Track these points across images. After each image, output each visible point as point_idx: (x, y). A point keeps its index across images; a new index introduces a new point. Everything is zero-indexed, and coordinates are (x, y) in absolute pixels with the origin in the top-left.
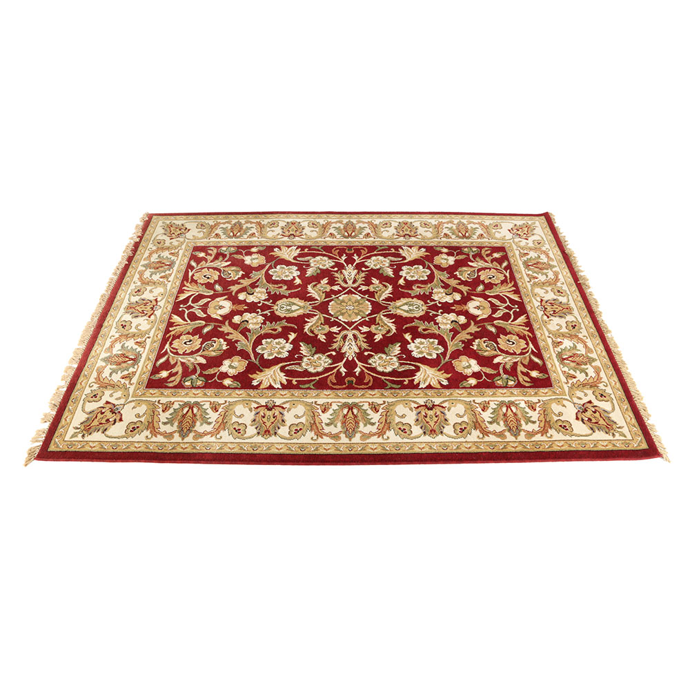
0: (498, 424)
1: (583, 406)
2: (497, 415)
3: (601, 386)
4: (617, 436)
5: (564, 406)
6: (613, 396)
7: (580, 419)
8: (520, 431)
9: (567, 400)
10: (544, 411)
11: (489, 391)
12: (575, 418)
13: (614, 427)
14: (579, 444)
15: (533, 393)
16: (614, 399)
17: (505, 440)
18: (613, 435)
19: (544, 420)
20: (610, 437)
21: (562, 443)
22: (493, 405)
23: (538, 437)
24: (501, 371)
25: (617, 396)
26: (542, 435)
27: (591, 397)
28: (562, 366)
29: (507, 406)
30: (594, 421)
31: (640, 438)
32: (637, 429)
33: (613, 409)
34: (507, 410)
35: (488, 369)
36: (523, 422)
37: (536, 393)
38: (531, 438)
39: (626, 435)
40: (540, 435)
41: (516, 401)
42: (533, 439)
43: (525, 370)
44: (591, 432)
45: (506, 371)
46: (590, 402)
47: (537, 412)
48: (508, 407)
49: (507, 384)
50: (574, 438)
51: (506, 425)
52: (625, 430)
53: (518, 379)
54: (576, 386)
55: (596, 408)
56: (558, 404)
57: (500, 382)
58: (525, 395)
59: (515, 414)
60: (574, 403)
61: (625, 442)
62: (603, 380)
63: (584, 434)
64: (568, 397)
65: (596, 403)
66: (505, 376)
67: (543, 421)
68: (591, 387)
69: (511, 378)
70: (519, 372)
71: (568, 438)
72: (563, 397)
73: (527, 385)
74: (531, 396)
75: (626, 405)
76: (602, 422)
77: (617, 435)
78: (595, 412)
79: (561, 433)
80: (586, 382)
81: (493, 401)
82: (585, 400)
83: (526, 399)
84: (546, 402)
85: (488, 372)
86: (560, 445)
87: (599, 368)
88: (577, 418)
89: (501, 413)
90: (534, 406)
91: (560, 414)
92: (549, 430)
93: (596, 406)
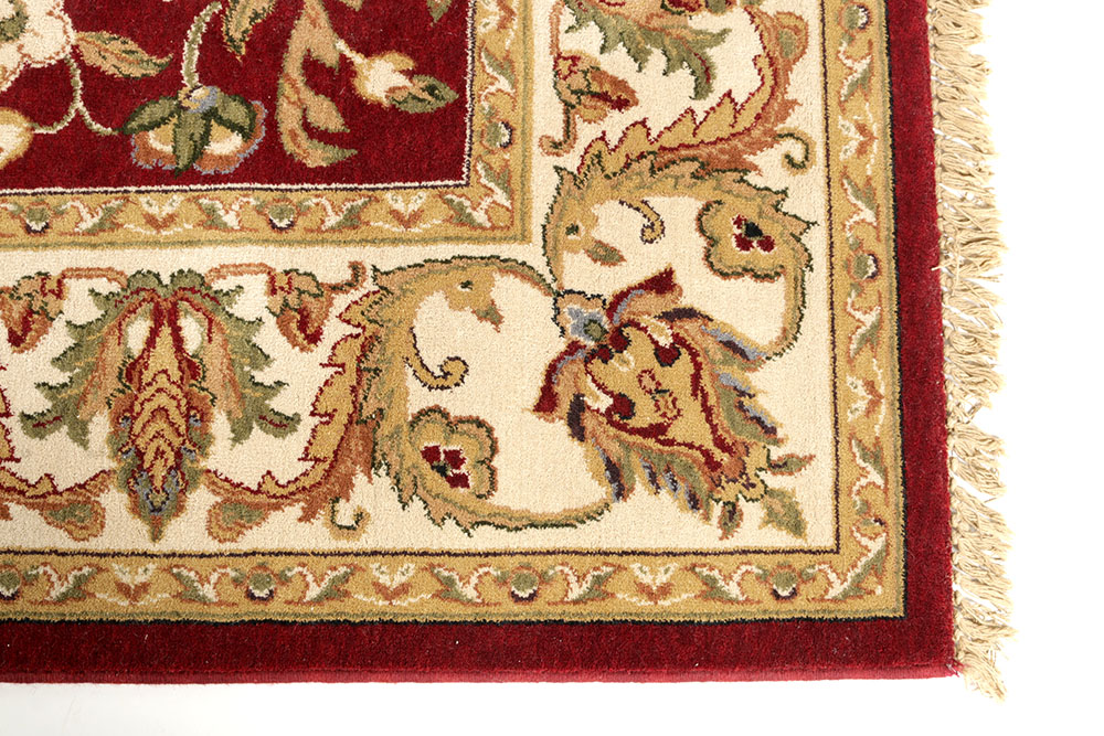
0: (80, 434)
1: (611, 310)
2: (91, 369)
3: (769, 167)
4: (754, 529)
5: (491, 315)
6: (816, 241)
7: (565, 405)
8: (188, 484)
9: (522, 270)
10: (365, 349)
11: (80, 206)
12: (533, 394)
13: (755, 459)
14: (502, 581)
15: (333, 220)
16: (820, 261)
17: (93, 545)
18: (732, 515)
19: (346, 408)
20: (700, 533)
21: (408, 570)
22: (79, 306)
23: (283, 530)
24: (191, 55)
25: (845, 237)
26: (307, 516)
27: (681, 251)
28: (568, 18)
29: (158, 317)
30: (645, 415)
31: (882, 543)
32: (881, 485)
33: (790, 334)
34: (151, 343)
35: (116, 46)
36: (220, 425)
37: (353, 220)
38: (240, 529)
39: (807, 516)
40: (296, 510)
41: (219, 272)
42: (254, 539)
43: (332, 48)
44: (598, 491)
45: (217, 66)
46: (662, 283)
47: (322, 351)
48: (166, 317)
49: (198, 154)
50: (485, 538)
51: (124, 443)
52: (812, 491)
53: (272, 124)
54: (613, 163)
55: (689, 328)
56: (456, 305)
57: (159, 142)
58: (280, 233)
59: (191, 368)
60: (559, 295)
61: (787, 570)
62: (791, 123)
63: (555, 506)
64: (532, 254)
65: (698, 288)
66: (200, 96)
67: (341, 418)
68: (706, 170)
69: (236, 112)
70: (293, 66)
71: (450, 537)
72: (506, 250)
73: (317, 156)
74: (318, 236)
75: (876, 309)
76: (690, 427)
77: (752, 512)
78: (666, 356)
79: (417, 504)
80: (684, 134)
81: (89, 273)
82: (640, 265)
83: (281, 258)
84: (392, 284)
85: (108, 67)
86: (391, 580)
87: (800, 29)
88: (546, 403)
89: (114, 358)
90: (313, 306)
91: (451, 374)
92: (360, 479)
93: (690, 313)
